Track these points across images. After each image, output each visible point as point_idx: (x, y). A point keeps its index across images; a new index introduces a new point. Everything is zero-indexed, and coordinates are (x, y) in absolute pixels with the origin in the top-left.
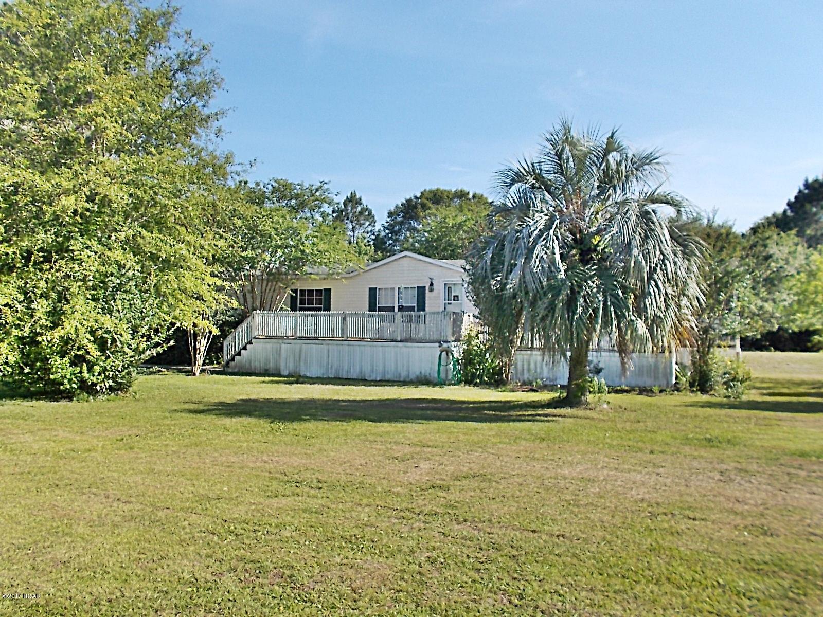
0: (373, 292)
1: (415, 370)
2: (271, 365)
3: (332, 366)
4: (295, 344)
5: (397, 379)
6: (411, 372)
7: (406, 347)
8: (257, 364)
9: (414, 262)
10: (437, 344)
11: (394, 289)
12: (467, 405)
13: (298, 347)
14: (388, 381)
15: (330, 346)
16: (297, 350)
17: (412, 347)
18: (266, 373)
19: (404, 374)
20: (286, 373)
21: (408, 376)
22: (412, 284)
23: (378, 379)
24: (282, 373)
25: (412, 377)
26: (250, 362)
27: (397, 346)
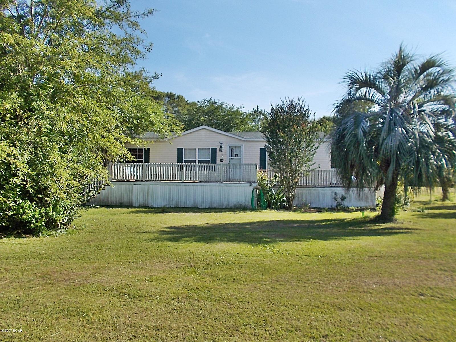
0: (180, 151)
1: (234, 201)
2: (125, 200)
3: (172, 200)
4: (144, 185)
5: (221, 207)
6: (230, 202)
7: (226, 186)
8: (113, 199)
9: (208, 132)
10: (249, 184)
11: (195, 149)
12: (318, 223)
13: (146, 187)
14: (215, 208)
15: (171, 186)
16: (146, 189)
17: (231, 186)
18: (121, 205)
19: (225, 204)
20: (137, 205)
21: (229, 205)
22: (208, 147)
23: (207, 207)
24: (134, 205)
25: (231, 205)
26: (108, 198)
27: (221, 186)
